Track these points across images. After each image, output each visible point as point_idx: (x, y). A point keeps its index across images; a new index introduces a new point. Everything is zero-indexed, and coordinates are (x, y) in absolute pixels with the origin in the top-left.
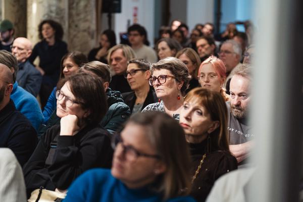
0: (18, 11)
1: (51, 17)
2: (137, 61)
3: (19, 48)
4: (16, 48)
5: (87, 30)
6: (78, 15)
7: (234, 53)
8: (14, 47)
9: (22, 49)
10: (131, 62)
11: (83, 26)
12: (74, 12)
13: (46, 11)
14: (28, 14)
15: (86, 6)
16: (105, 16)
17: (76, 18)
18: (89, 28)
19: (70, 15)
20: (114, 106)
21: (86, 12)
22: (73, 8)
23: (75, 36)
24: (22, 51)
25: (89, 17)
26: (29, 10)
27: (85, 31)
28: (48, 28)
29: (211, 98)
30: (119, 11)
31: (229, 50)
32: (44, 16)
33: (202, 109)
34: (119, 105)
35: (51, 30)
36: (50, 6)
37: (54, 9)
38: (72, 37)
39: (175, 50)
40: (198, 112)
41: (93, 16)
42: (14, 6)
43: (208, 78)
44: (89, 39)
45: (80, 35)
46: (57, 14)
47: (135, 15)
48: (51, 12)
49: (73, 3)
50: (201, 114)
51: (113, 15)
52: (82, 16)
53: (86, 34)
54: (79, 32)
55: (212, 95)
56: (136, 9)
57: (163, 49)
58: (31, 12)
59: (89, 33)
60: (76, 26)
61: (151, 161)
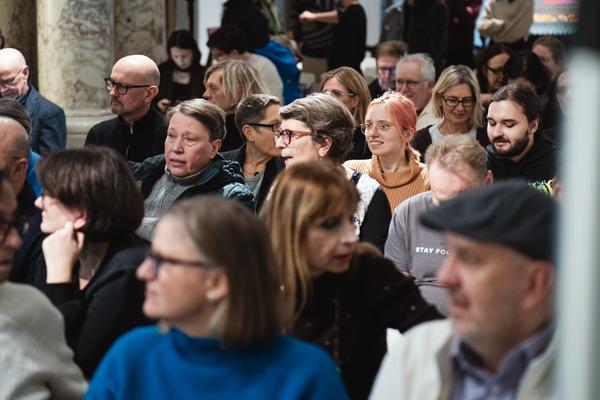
5: (149, 27)
7: (425, 80)
11: (141, 19)
17: (127, 5)
18: (152, 23)
23: (126, 38)
25: (152, 4)
27: (145, 28)
31: (415, 79)
34: (237, 189)
38: (121, 39)
43: (376, 129)
44: (154, 43)
45: (136, 36)
53: (147, 34)
54: (133, 31)
59: (153, 32)
60: (129, 20)
61: (193, 274)
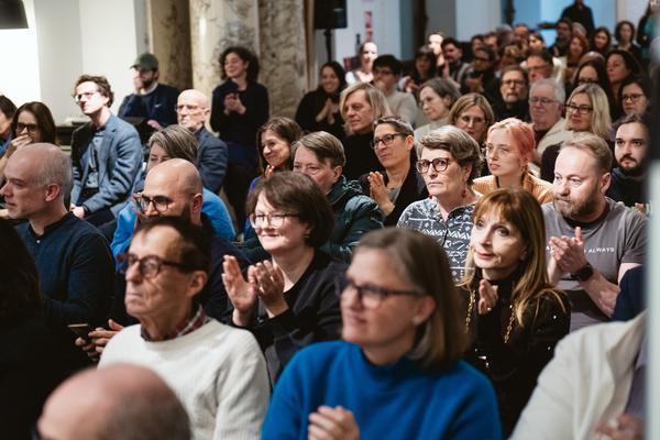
0: (175, 36)
1: (232, 43)
2: (393, 120)
3: (190, 107)
4: (185, 108)
5: (292, 62)
6: (275, 36)
8: (182, 107)
9: (196, 107)
10: (381, 122)
11: (284, 54)
12: (268, 32)
13: (223, 33)
14: (193, 40)
15: (288, 20)
16: (321, 33)
17: (272, 42)
18: (295, 57)
19: (263, 37)
20: (353, 203)
21: (289, 31)
22: (266, 25)
23: (272, 73)
24: (196, 111)
25: (294, 40)
26: (193, 33)
27: (288, 62)
28: (234, 61)
29: (516, 206)
30: (344, 25)
32: (219, 43)
33: (508, 227)
34: (362, 201)
35: (239, 64)
36: (228, 25)
37: (235, 29)
39: (448, 96)
40: (503, 232)
41: (299, 36)
42: (168, 27)
43: (497, 152)
44: (296, 75)
45: (280, 70)
46: (241, 38)
47: (368, 26)
48: (231, 35)
49: (266, 17)
50: (506, 233)
51: (332, 31)
52: (282, 38)
53: (290, 67)
54: (278, 65)
55: (517, 200)
56: (370, 14)
57: (429, 99)
58: (198, 38)
59: (295, 66)
60: (273, 56)
